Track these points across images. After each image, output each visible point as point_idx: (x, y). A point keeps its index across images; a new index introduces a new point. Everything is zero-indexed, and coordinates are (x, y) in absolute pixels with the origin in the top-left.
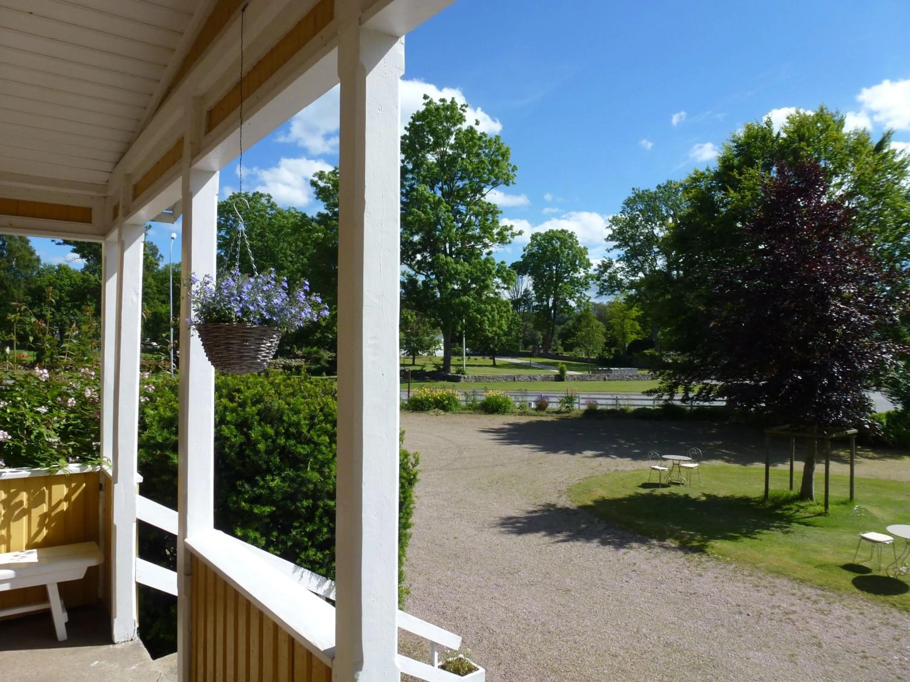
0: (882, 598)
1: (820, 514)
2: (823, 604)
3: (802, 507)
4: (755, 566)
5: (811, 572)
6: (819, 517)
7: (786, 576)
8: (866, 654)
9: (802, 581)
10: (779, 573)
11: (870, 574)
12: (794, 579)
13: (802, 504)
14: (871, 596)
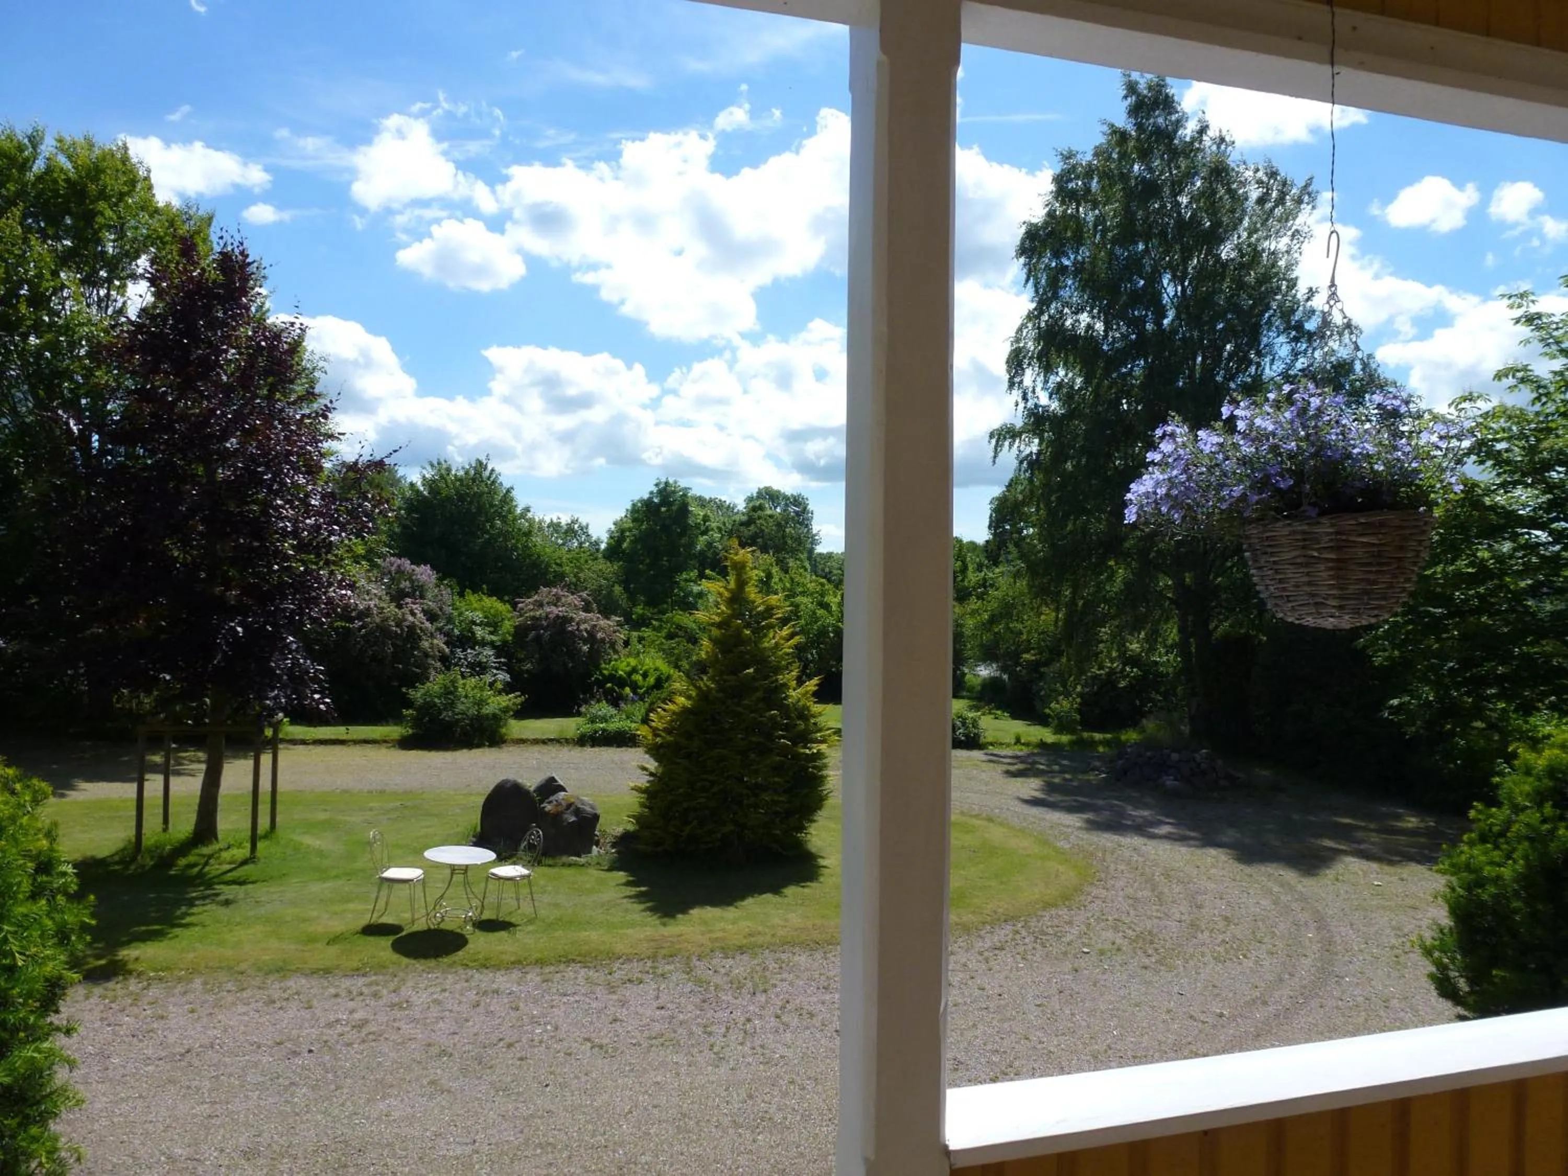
0: (446, 960)
1: (244, 863)
2: (387, 997)
3: (210, 856)
4: (234, 971)
5: (329, 955)
6: (246, 867)
7: (295, 971)
8: (507, 1040)
9: (327, 971)
10: (281, 970)
11: (404, 933)
12: (313, 973)
13: (206, 850)
14: (432, 963)
